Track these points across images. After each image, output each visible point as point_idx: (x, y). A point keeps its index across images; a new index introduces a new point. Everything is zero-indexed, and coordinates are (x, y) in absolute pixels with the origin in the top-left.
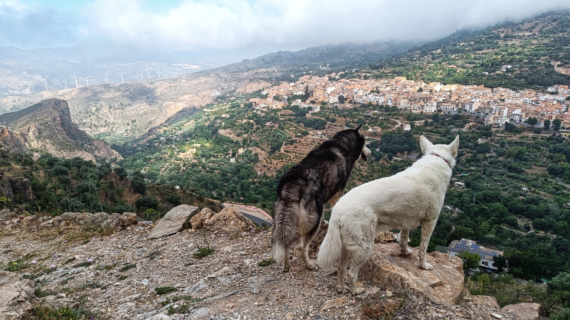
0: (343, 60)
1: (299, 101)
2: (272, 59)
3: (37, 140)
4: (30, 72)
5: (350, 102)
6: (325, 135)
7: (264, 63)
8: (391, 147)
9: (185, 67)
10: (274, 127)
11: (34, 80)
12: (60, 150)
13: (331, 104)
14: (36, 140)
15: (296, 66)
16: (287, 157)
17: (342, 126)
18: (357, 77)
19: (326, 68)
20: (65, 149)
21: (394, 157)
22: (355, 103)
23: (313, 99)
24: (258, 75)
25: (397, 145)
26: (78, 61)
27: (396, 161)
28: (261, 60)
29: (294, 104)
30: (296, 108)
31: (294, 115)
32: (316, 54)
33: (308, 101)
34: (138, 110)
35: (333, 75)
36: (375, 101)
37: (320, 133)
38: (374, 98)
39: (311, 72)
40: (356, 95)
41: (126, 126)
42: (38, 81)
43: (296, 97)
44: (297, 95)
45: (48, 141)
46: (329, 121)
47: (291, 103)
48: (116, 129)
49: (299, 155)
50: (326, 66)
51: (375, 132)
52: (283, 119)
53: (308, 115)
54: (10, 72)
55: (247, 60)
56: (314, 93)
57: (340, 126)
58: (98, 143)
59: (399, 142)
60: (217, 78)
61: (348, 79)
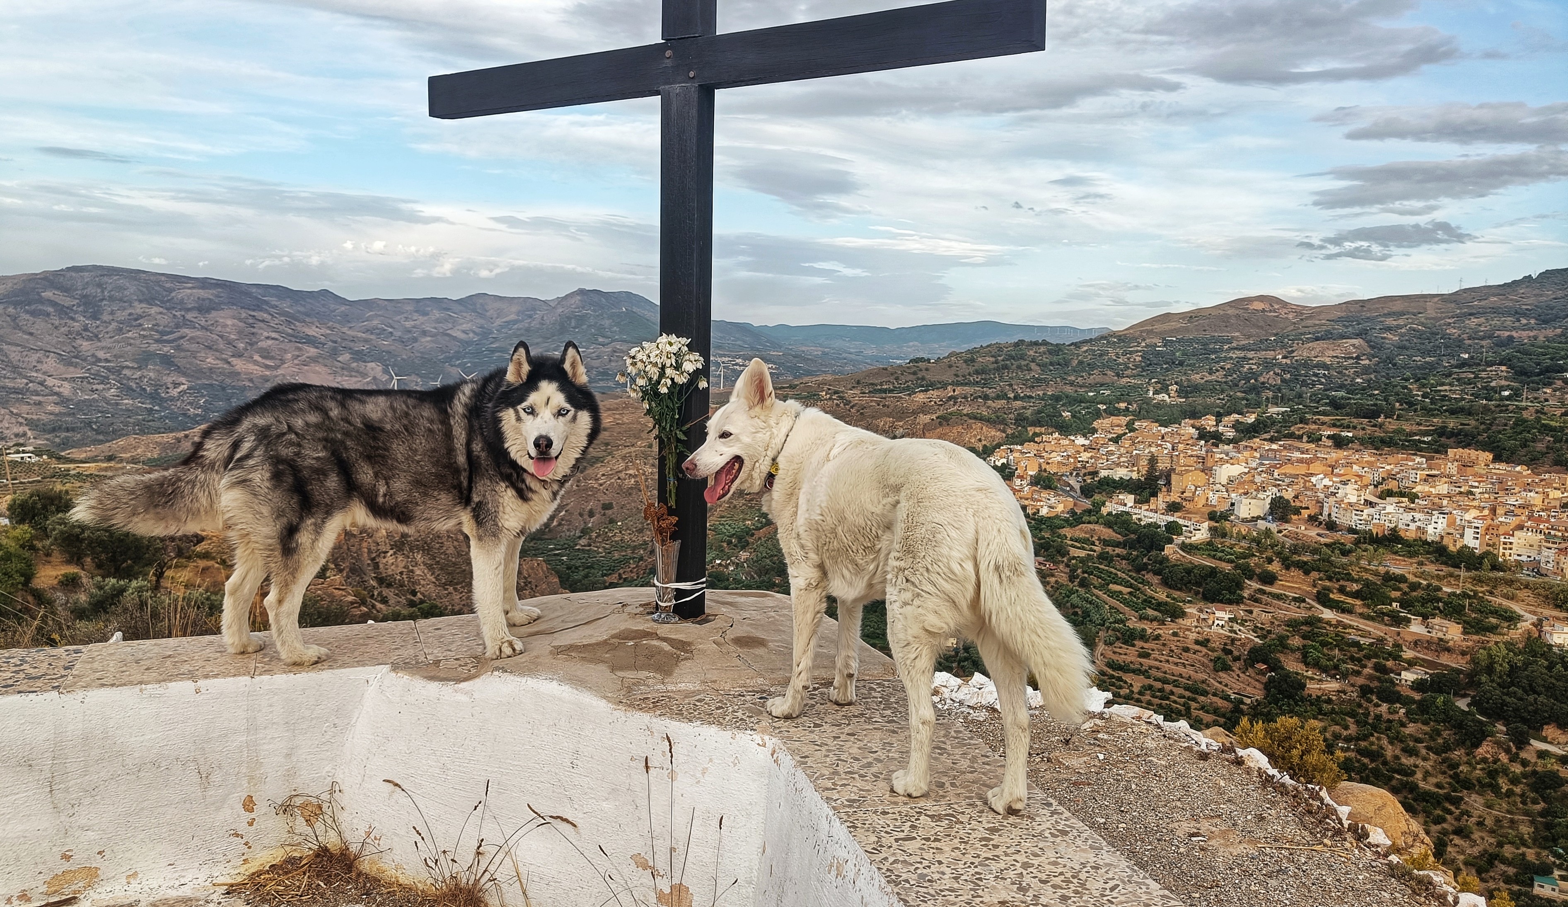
0: (1219, 376)
1: (1130, 499)
2: (996, 362)
3: (395, 553)
4: (359, 356)
5: (1313, 519)
6: (1242, 625)
7: (971, 369)
8: (1519, 703)
9: (737, 364)
10: (1053, 575)
11: (364, 375)
12: (444, 586)
13: (1244, 521)
14: (391, 552)
15: (1072, 384)
16: (1121, 687)
17: (1304, 601)
18: (1305, 438)
19: (1166, 397)
20: (457, 584)
21: (1532, 741)
22: (1331, 526)
23: (1174, 497)
24: (955, 403)
25: (1541, 699)
26: (471, 335)
27: (1542, 754)
28: (965, 361)
29: (1111, 507)
30: (1120, 522)
31: (1118, 545)
32: (1131, 353)
33: (1161, 501)
34: (622, 475)
35: (1209, 423)
36: (1413, 527)
37: (1227, 616)
38: (1407, 517)
39: (1123, 405)
40: (1332, 500)
41: (586, 517)
42: (375, 378)
43: (1112, 486)
44: (1114, 481)
45: (419, 557)
46: (1250, 579)
47: (1104, 504)
48: (560, 524)
49: (1158, 685)
50: (1165, 389)
51: (1441, 640)
52: (1082, 554)
53: (1170, 551)
54: (312, 351)
55: (921, 360)
56: (1173, 477)
57: (1295, 599)
58: (532, 568)
59: (1548, 688)
60: (837, 405)
61: (1272, 440)
